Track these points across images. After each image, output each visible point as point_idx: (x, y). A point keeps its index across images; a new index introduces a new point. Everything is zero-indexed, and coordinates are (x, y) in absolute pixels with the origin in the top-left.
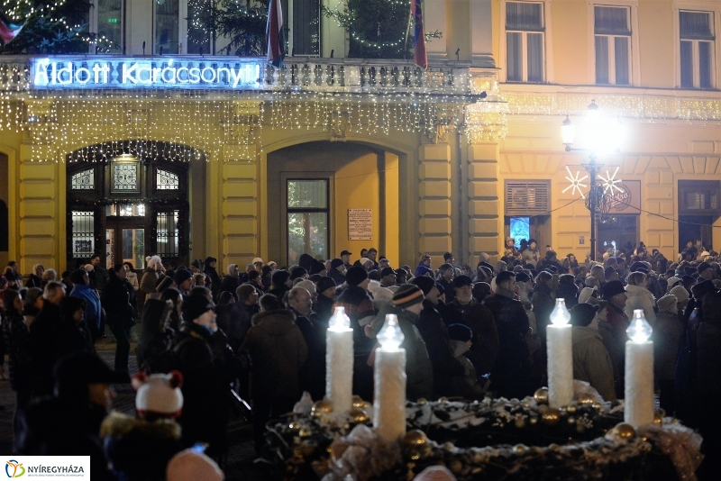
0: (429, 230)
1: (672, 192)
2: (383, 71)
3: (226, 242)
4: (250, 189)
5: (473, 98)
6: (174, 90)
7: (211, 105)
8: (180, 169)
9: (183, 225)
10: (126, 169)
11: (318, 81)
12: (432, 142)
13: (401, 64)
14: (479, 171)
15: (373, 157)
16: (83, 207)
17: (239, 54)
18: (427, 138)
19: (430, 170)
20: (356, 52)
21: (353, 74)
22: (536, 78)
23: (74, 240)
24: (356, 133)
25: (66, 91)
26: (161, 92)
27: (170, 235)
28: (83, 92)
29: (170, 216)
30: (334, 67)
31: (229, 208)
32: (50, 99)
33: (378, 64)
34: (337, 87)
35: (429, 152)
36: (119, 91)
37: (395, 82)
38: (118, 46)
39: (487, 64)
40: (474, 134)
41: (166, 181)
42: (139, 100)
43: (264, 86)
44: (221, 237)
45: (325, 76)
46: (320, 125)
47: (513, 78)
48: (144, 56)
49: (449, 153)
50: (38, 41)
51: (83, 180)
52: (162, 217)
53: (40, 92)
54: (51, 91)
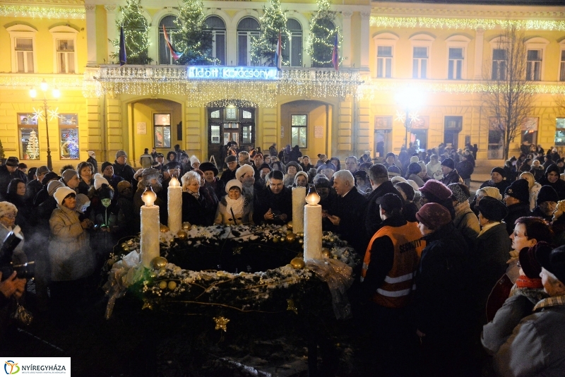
0: (342, 134)
1: (442, 121)
2: (324, 73)
3: (265, 138)
4: (274, 118)
5: (360, 83)
6: (242, 80)
7: (257, 86)
8: (252, 111)
9: (253, 132)
10: (232, 112)
11: (299, 76)
12: (344, 100)
13: (331, 69)
14: (362, 111)
15: (324, 107)
16: (215, 124)
17: (269, 66)
18: (343, 99)
19: (343, 111)
20: (315, 65)
21: (313, 74)
22: (388, 76)
23: (212, 137)
24: (314, 97)
25: (201, 80)
26: (238, 80)
27: (248, 135)
28: (208, 80)
29: (248, 128)
30: (306, 70)
31: (266, 125)
32: (195, 83)
33: (322, 70)
34: (306, 79)
35: (343, 104)
36: (221, 80)
37: (329, 76)
38: (223, 62)
39: (366, 69)
40: (360, 97)
41: (247, 115)
42: (229, 84)
43: (278, 78)
44: (263, 136)
45: (302, 74)
46: (299, 94)
47: (380, 76)
48: (232, 66)
49: (350, 105)
50: (190, 60)
51: (216, 114)
52: (245, 129)
53: (191, 80)
54: (195, 79)
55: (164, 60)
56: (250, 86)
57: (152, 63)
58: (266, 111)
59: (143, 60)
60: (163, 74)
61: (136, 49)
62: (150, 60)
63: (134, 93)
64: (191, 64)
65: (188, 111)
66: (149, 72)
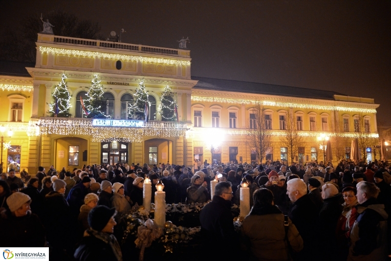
0: (178, 157)
1: (228, 149)
3: (135, 159)
4: (141, 148)
5: (187, 130)
6: (124, 127)
8: (126, 144)
9: (127, 156)
10: (115, 145)
11: (155, 126)
12: (179, 139)
15: (167, 142)
16: (105, 152)
17: (139, 120)
19: (178, 145)
21: (163, 124)
22: (200, 126)
23: (103, 159)
25: (100, 127)
26: (121, 127)
27: (124, 158)
28: (104, 127)
29: (124, 154)
31: (136, 152)
32: (97, 128)
34: (159, 127)
35: (178, 141)
36: (112, 127)
37: (171, 126)
39: (189, 123)
40: (187, 137)
41: (124, 147)
42: (117, 129)
43: (143, 126)
45: (157, 124)
46: (155, 135)
47: (195, 126)
48: (118, 120)
49: (182, 141)
50: (94, 115)
51: (105, 146)
52: (122, 154)
53: (94, 127)
54: (97, 126)
55: (78, 115)
56: (128, 130)
57: (72, 117)
58: (136, 145)
59: (66, 115)
60: (78, 123)
61: (62, 109)
62: (70, 115)
63: (60, 134)
64: (95, 118)
65: (91, 144)
66: (70, 122)
